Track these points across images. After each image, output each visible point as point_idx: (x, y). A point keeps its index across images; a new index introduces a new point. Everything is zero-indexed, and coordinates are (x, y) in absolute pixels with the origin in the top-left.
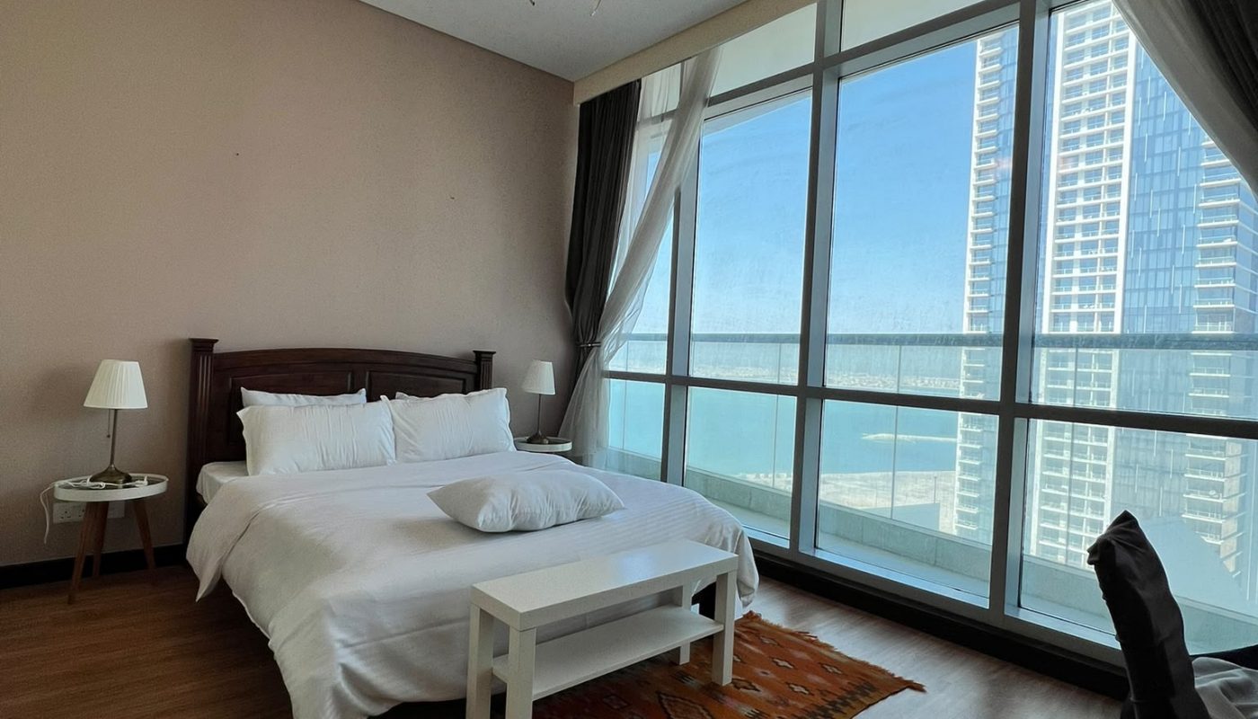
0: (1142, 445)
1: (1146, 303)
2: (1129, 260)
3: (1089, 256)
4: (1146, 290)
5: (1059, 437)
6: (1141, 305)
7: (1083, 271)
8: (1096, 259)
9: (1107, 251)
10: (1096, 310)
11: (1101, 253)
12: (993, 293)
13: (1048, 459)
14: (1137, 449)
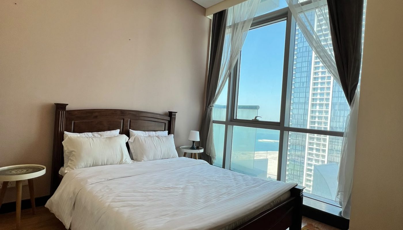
0: (336, 143)
1: (338, 101)
2: (334, 88)
3: (323, 86)
4: (338, 97)
5: (313, 141)
6: (337, 102)
7: (321, 91)
8: (325, 87)
9: (328, 85)
10: (324, 103)
11: (326, 86)
12: (295, 97)
13: (309, 147)
14: (335, 145)
